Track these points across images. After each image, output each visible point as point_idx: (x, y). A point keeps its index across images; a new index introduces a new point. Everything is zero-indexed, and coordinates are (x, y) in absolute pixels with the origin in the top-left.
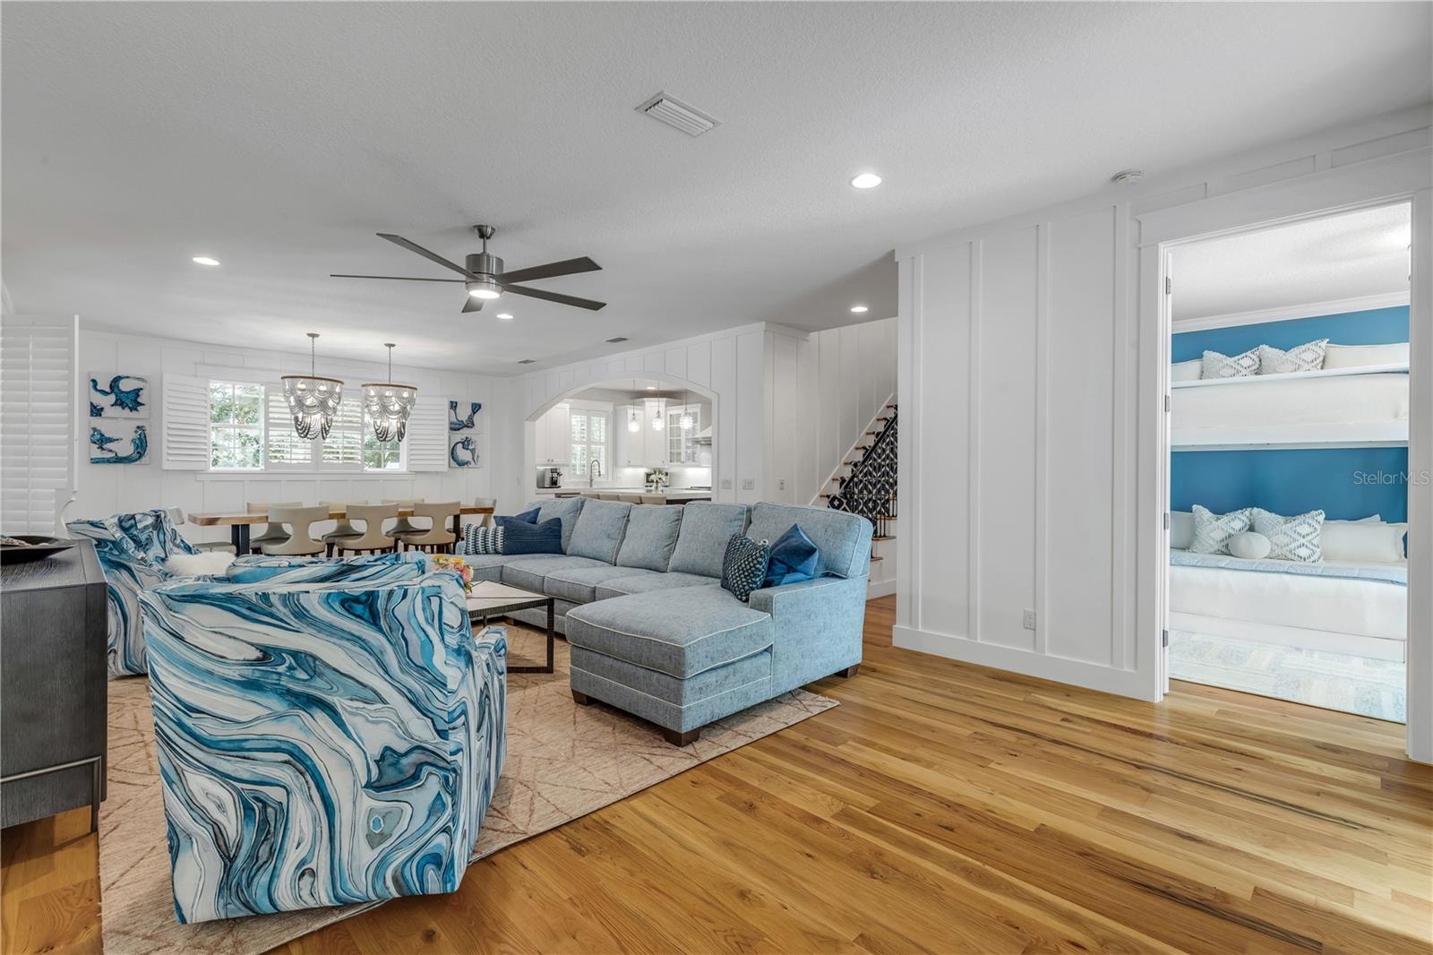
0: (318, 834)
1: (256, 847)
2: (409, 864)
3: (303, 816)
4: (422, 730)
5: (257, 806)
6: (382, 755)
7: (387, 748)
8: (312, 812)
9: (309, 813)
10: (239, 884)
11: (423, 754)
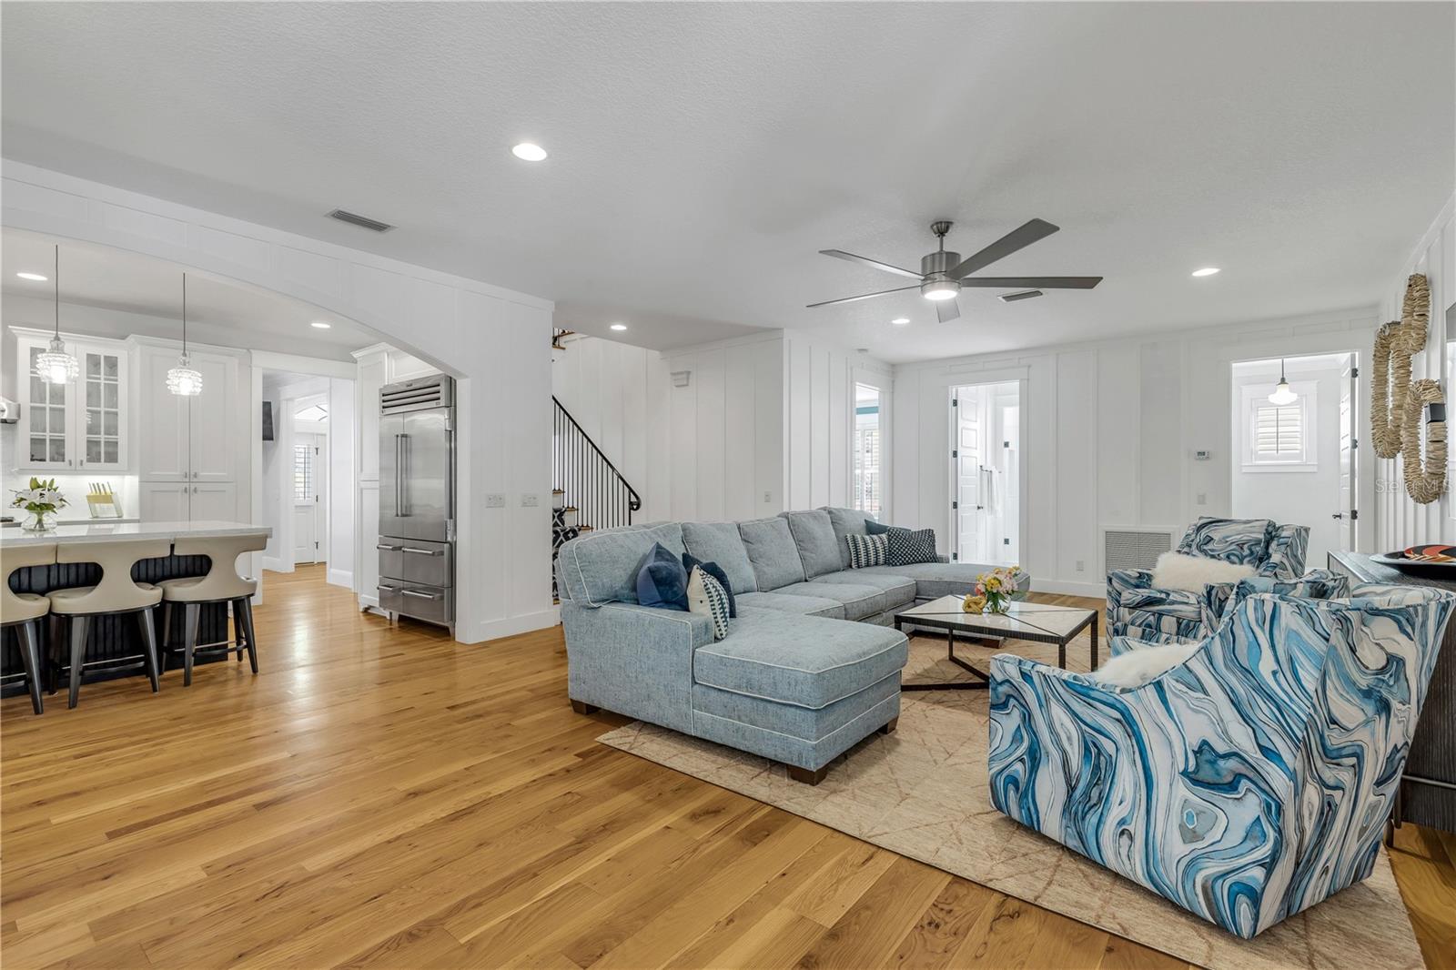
0: (1138, 800)
1: (1090, 786)
2: (1220, 881)
3: (1126, 779)
4: (1242, 738)
5: (1094, 750)
6: (1200, 747)
7: (1205, 742)
8: (1134, 776)
9: (1132, 776)
10: (1076, 813)
11: (1243, 764)
